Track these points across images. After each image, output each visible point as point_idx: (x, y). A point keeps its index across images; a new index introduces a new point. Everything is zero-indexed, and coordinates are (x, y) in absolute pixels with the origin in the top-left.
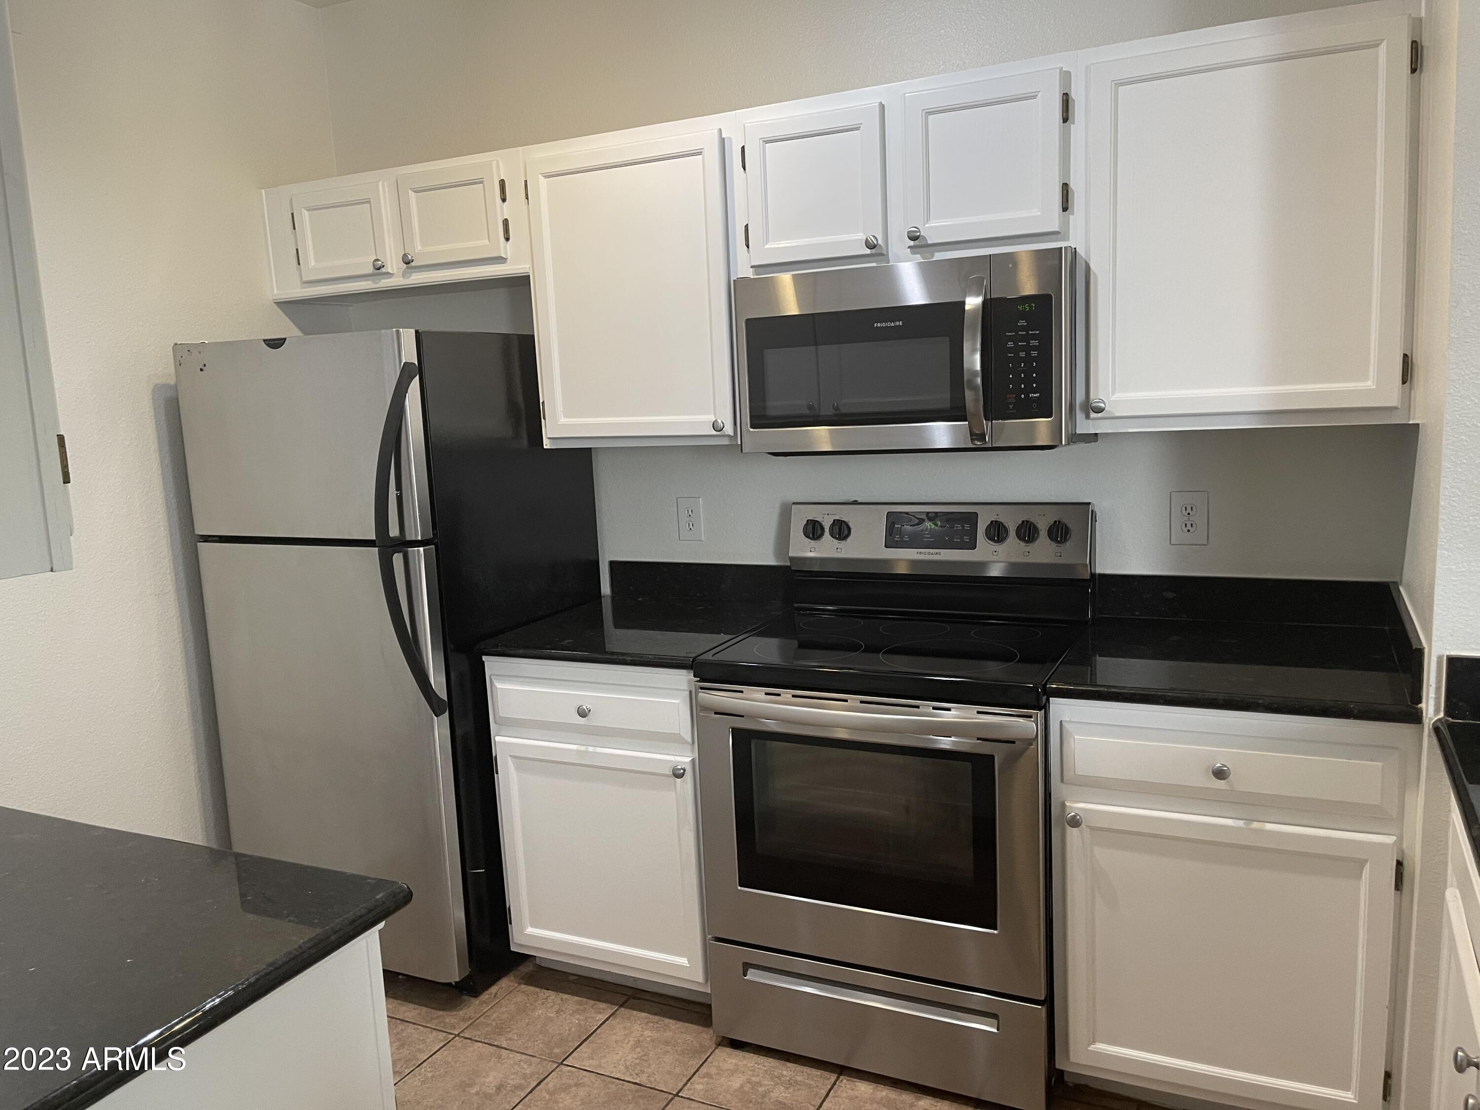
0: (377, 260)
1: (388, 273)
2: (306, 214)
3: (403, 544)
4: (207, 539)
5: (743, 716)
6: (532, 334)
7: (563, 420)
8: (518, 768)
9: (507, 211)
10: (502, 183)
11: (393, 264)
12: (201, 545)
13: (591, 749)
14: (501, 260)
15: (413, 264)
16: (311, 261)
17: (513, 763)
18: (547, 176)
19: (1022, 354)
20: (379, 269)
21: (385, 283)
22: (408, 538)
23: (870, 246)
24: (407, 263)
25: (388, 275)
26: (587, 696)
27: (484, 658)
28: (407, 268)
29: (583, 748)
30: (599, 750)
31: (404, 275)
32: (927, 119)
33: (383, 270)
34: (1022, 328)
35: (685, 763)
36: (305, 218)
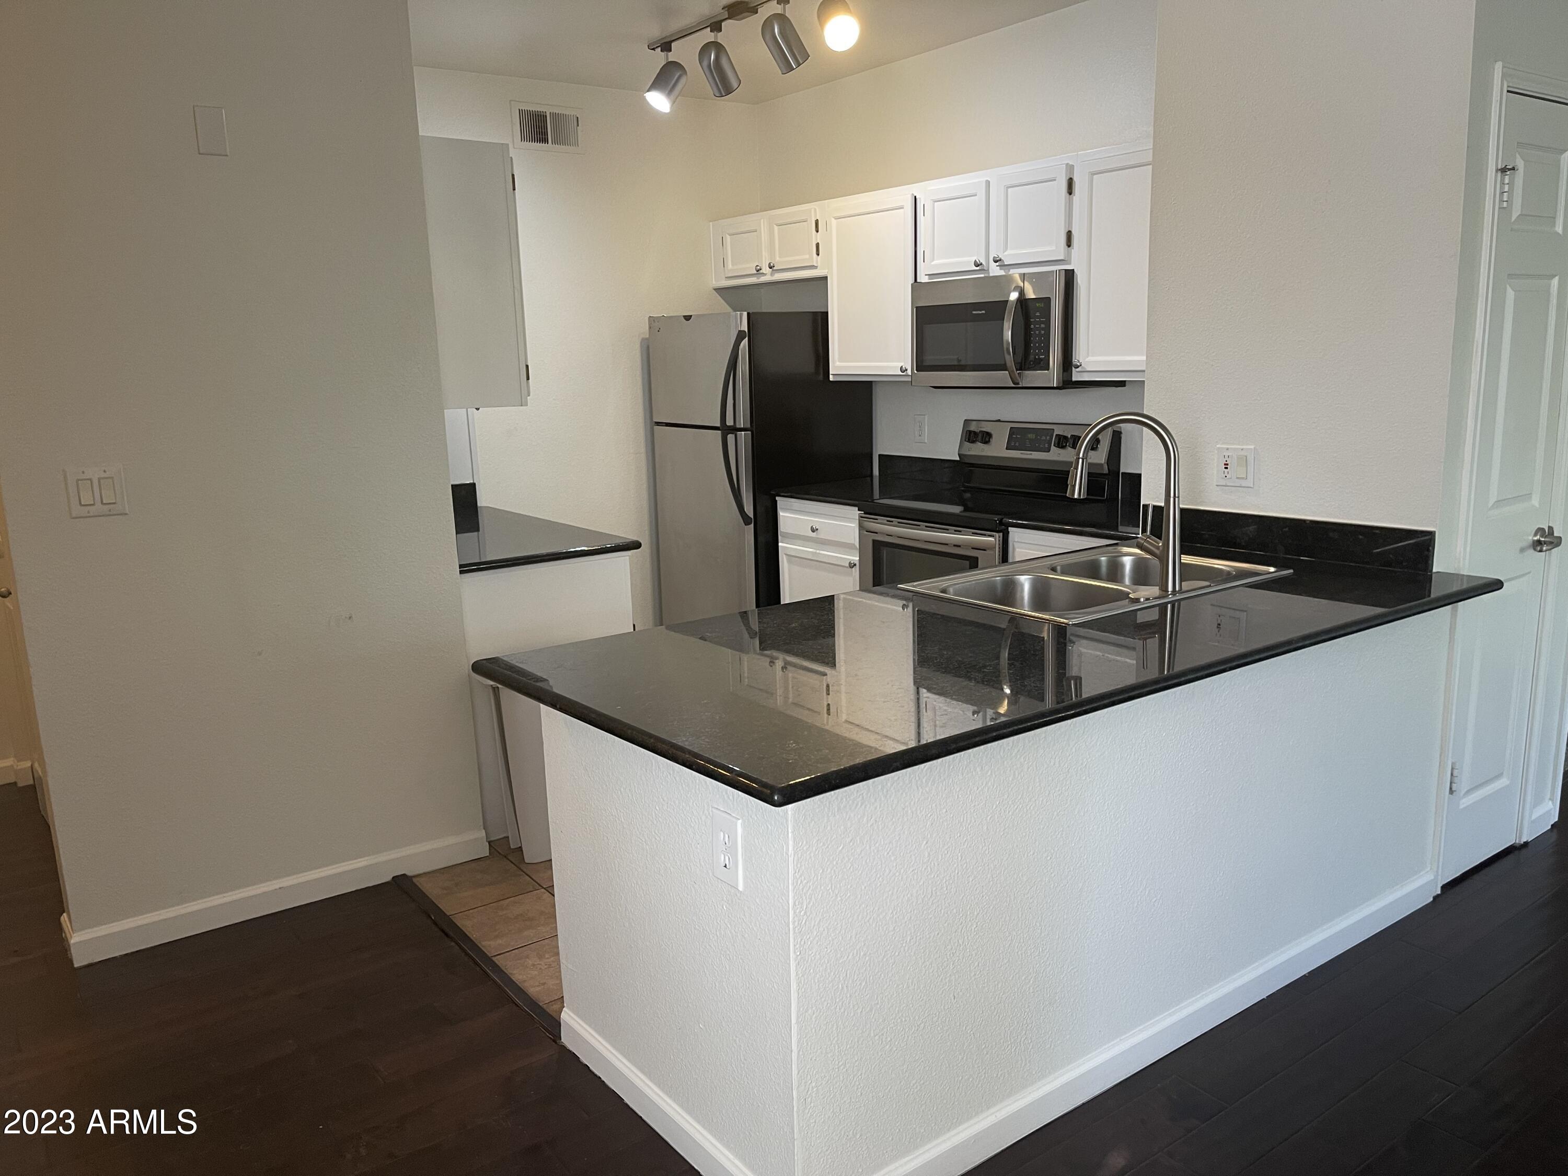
0: (757, 266)
1: (763, 273)
2: (728, 236)
3: (734, 430)
4: (658, 424)
5: (876, 533)
6: (826, 311)
7: (838, 364)
8: (789, 562)
9: (819, 238)
10: (817, 222)
11: (766, 270)
12: (656, 427)
13: (818, 551)
14: (813, 267)
15: (775, 268)
16: (730, 266)
17: (787, 559)
18: (836, 218)
19: (1037, 332)
20: (758, 271)
21: (763, 279)
22: (738, 426)
23: (977, 265)
24: (771, 268)
25: (764, 274)
26: (816, 521)
27: (777, 498)
28: (773, 270)
29: (814, 551)
30: (822, 552)
31: (772, 275)
32: (1007, 191)
33: (761, 271)
34: (1038, 317)
35: (856, 560)
36: (728, 239)
